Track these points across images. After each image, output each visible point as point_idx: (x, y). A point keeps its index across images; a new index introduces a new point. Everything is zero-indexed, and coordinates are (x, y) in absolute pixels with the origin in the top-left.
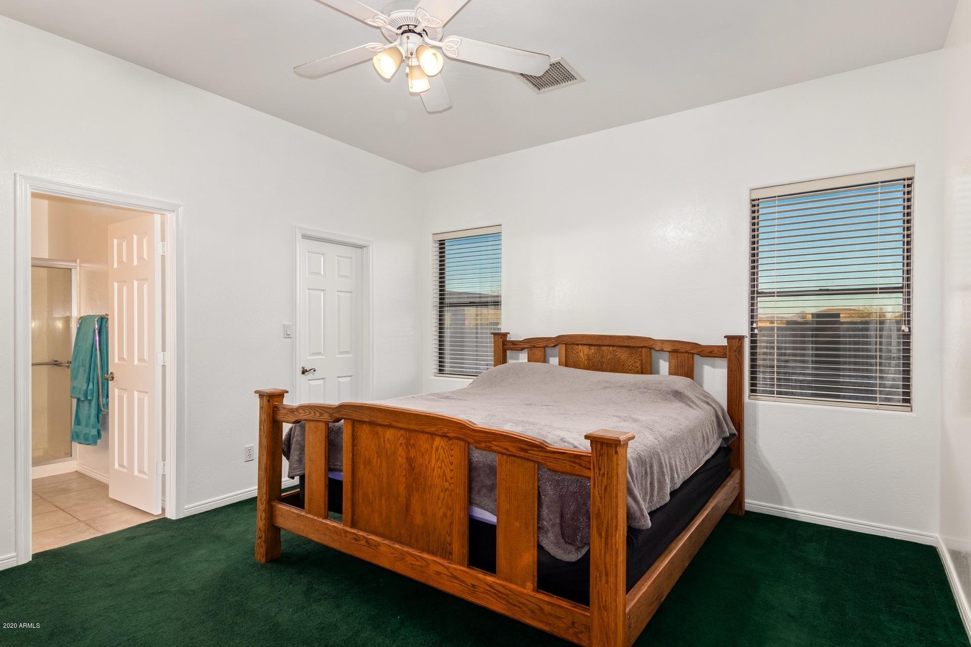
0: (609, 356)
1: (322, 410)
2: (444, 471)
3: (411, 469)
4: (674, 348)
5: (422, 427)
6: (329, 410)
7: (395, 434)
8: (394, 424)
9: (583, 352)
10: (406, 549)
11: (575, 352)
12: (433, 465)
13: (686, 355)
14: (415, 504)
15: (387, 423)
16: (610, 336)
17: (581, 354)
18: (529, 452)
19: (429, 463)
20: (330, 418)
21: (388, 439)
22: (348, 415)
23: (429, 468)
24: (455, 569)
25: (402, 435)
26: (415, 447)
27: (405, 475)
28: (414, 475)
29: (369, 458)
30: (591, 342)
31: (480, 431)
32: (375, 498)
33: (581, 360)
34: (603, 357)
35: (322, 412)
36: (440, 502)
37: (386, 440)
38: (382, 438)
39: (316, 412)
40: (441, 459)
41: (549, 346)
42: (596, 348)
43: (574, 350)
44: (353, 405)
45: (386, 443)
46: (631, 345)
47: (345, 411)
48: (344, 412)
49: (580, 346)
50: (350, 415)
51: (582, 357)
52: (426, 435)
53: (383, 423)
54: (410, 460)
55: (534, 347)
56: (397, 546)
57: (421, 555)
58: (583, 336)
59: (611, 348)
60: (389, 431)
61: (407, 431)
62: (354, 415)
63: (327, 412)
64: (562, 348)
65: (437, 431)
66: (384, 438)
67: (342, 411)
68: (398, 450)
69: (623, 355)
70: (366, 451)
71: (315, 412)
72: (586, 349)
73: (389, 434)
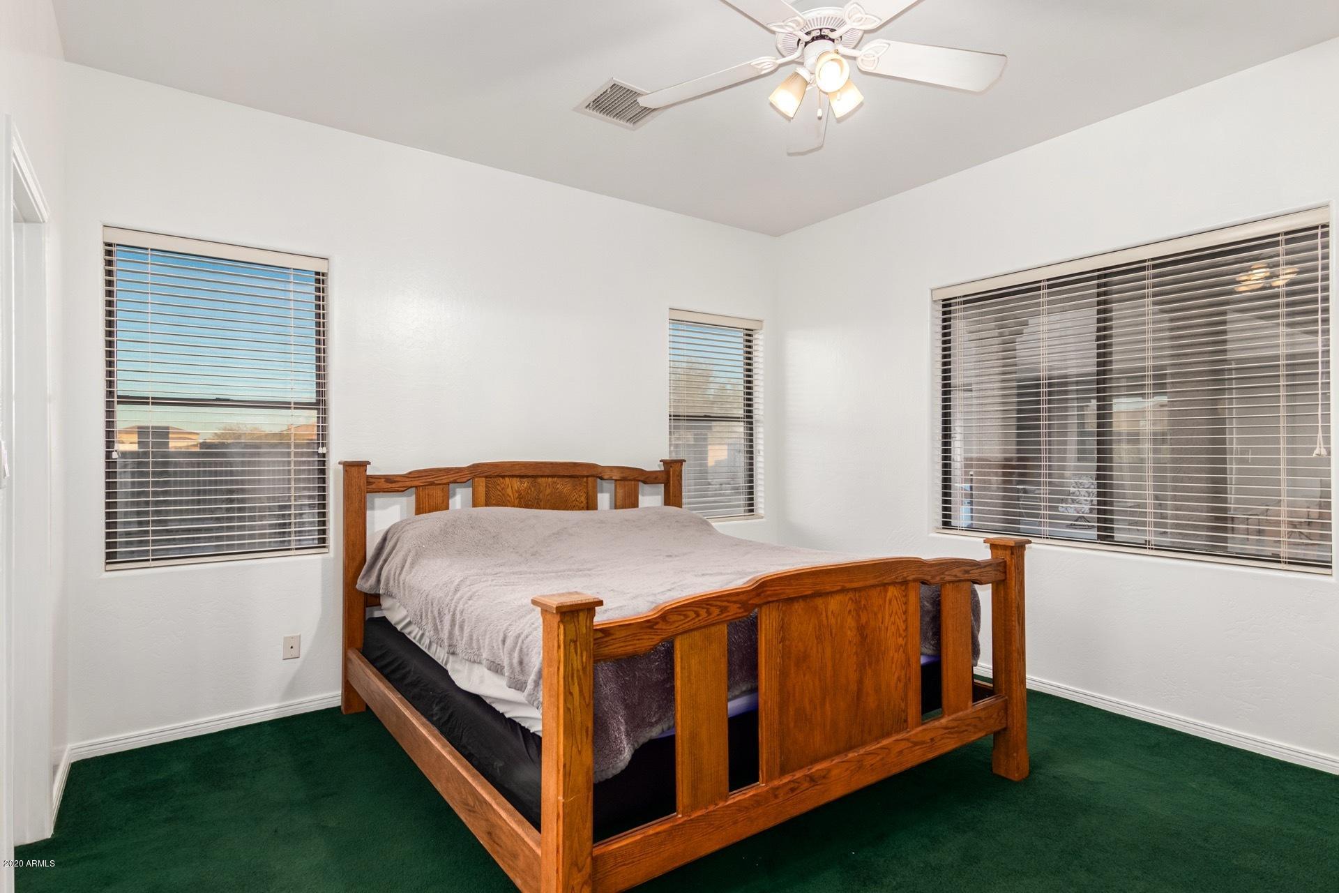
0: (548, 491)
1: (724, 601)
2: (898, 626)
3: (863, 638)
4: (622, 475)
5: (881, 579)
6: (741, 597)
7: (841, 602)
8: (848, 585)
9: (514, 486)
10: (862, 751)
11: (499, 488)
12: (886, 625)
13: (633, 482)
14: (868, 683)
15: (839, 588)
16: (552, 464)
17: (509, 491)
18: (971, 572)
19: (882, 623)
20: (742, 610)
21: (832, 612)
22: (777, 595)
23: (883, 628)
24: (915, 735)
25: (851, 599)
26: (867, 610)
27: (856, 653)
28: (866, 646)
29: (806, 651)
30: (523, 472)
31: (936, 564)
32: (815, 709)
33: (508, 498)
34: (540, 492)
35: (725, 604)
36: (894, 666)
37: (829, 613)
38: (824, 613)
39: (713, 609)
40: (894, 611)
41: (458, 481)
42: (530, 480)
43: (498, 484)
44: (786, 576)
45: (830, 617)
46: (577, 473)
47: (771, 590)
48: (769, 592)
49: (507, 479)
50: (781, 594)
51: (510, 494)
52: (878, 589)
53: (834, 590)
54: (861, 629)
55: (432, 484)
56: (851, 755)
57: (879, 746)
58: (513, 465)
59: (550, 479)
60: (832, 601)
61: (855, 591)
62: (787, 591)
63: (735, 602)
64: (481, 484)
65: (896, 578)
66: (826, 612)
67: (766, 591)
68: (846, 622)
69: (564, 487)
70: (800, 644)
71: (708, 609)
72: (516, 483)
73: (834, 604)
